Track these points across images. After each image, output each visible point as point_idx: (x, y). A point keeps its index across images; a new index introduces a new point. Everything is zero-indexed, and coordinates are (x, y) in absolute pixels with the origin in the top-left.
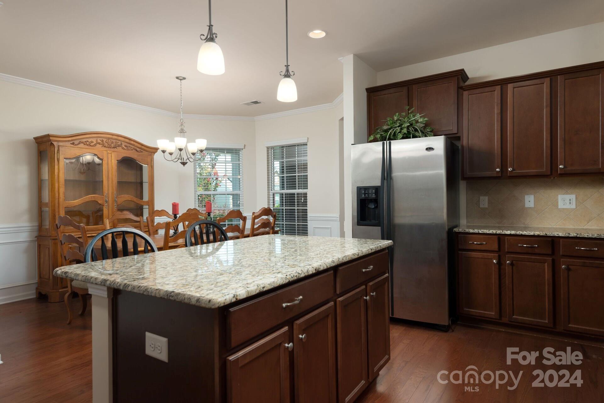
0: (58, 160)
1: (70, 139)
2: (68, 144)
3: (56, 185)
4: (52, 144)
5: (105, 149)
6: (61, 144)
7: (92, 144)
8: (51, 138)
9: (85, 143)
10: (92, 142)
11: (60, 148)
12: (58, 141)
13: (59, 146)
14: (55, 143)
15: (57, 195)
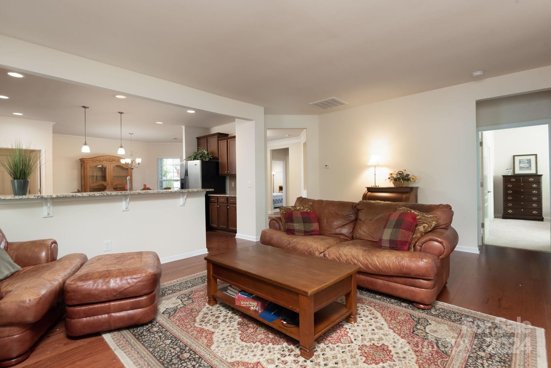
0: (87, 168)
1: (92, 159)
2: (91, 161)
3: (86, 178)
4: (84, 162)
5: (107, 162)
6: (88, 161)
7: (101, 161)
8: (84, 160)
9: (98, 161)
10: (102, 160)
11: (88, 163)
12: (87, 160)
13: (87, 163)
14: (85, 161)
15: (86, 182)
